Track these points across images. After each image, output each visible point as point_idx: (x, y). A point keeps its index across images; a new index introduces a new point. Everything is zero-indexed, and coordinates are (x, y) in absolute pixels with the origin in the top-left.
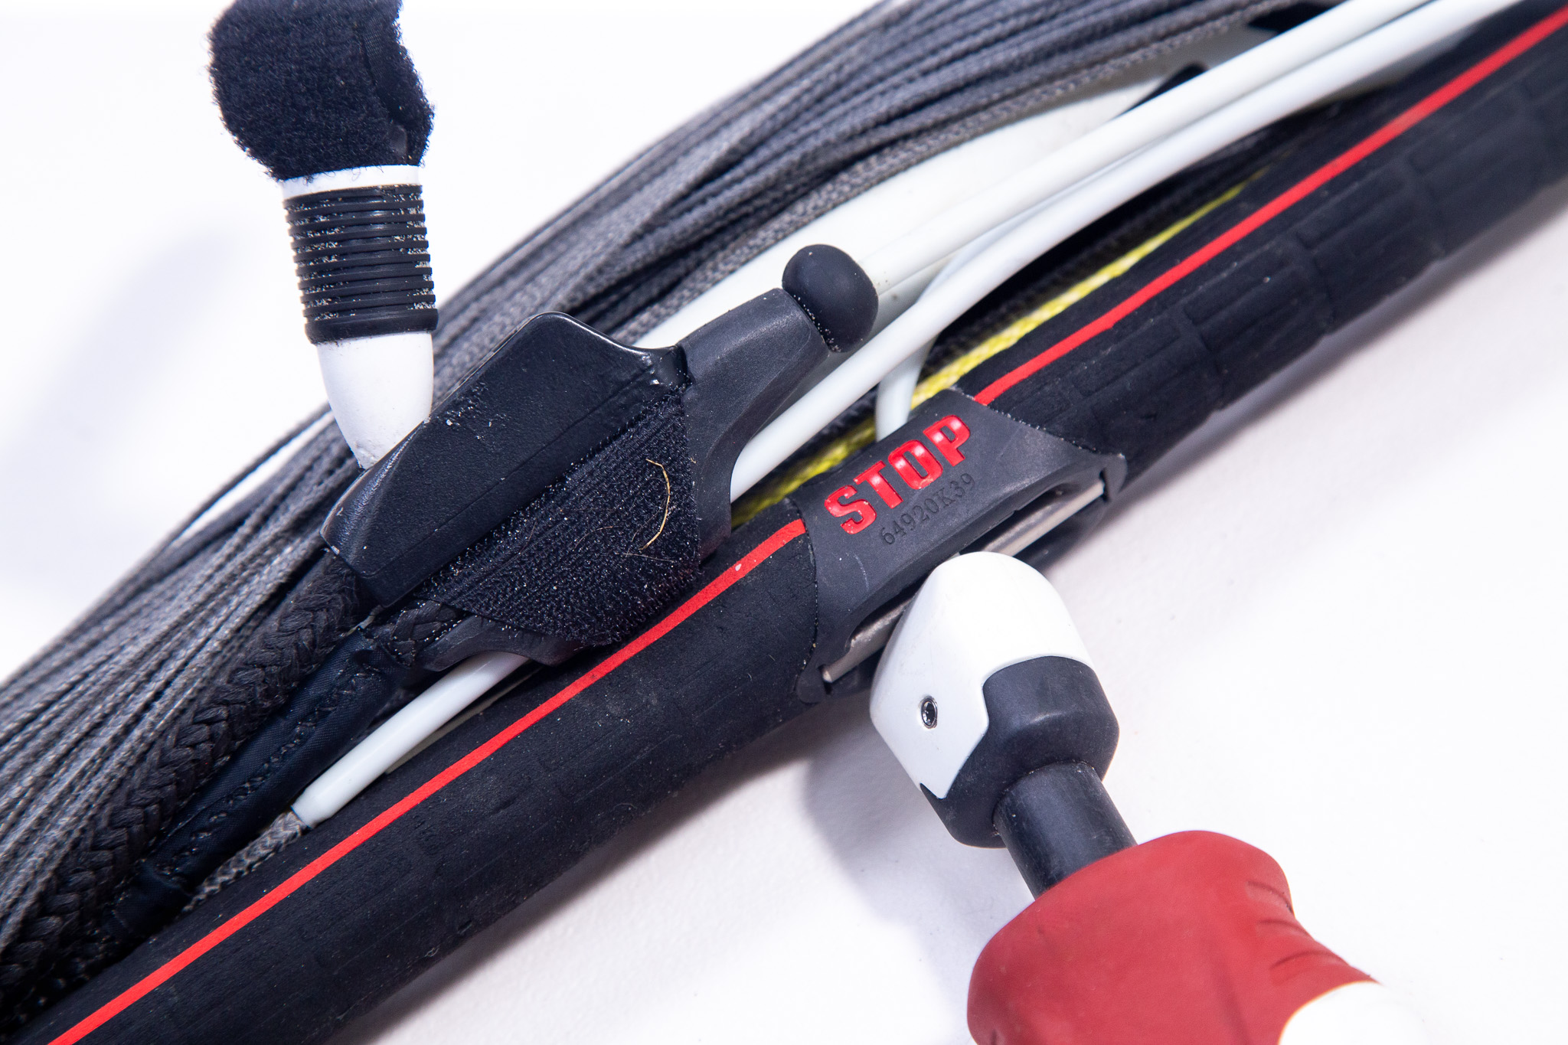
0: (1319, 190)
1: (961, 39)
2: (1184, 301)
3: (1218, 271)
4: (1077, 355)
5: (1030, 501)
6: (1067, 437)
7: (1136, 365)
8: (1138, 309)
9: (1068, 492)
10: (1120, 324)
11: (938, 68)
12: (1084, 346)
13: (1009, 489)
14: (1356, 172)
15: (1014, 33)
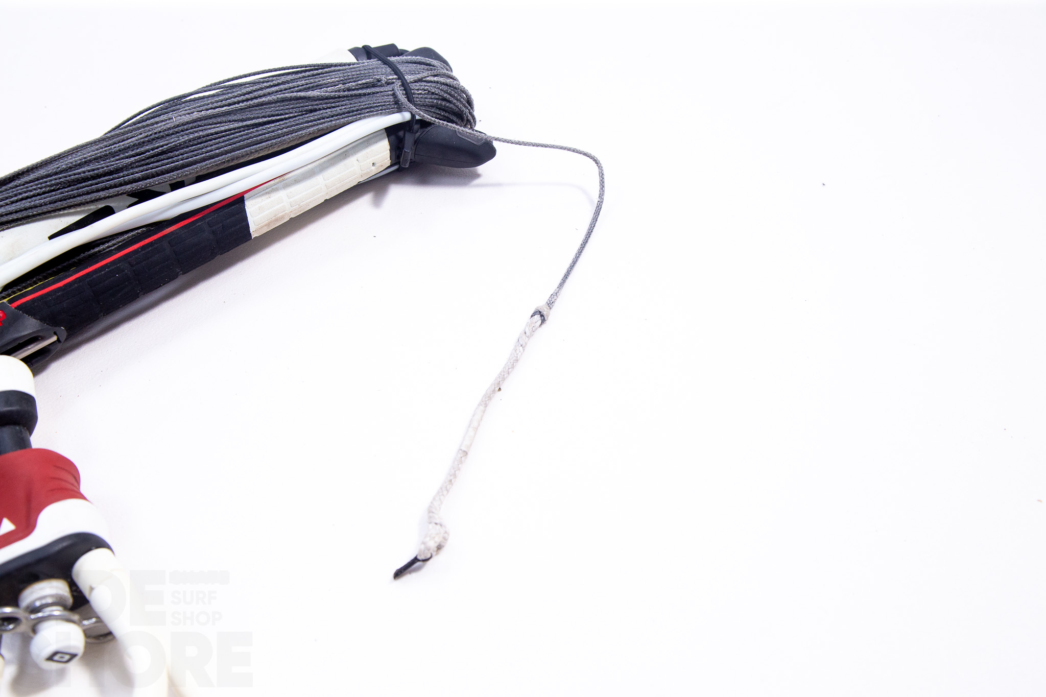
0: (138, 248)
1: (25, 192)
2: (88, 280)
3: (101, 271)
4: (48, 294)
5: (26, 339)
6: (41, 320)
7: (68, 299)
8: (72, 281)
9: (43, 338)
10: (65, 285)
11: (17, 201)
12: (51, 291)
13: (23, 334)
14: (151, 244)
15: (44, 193)
